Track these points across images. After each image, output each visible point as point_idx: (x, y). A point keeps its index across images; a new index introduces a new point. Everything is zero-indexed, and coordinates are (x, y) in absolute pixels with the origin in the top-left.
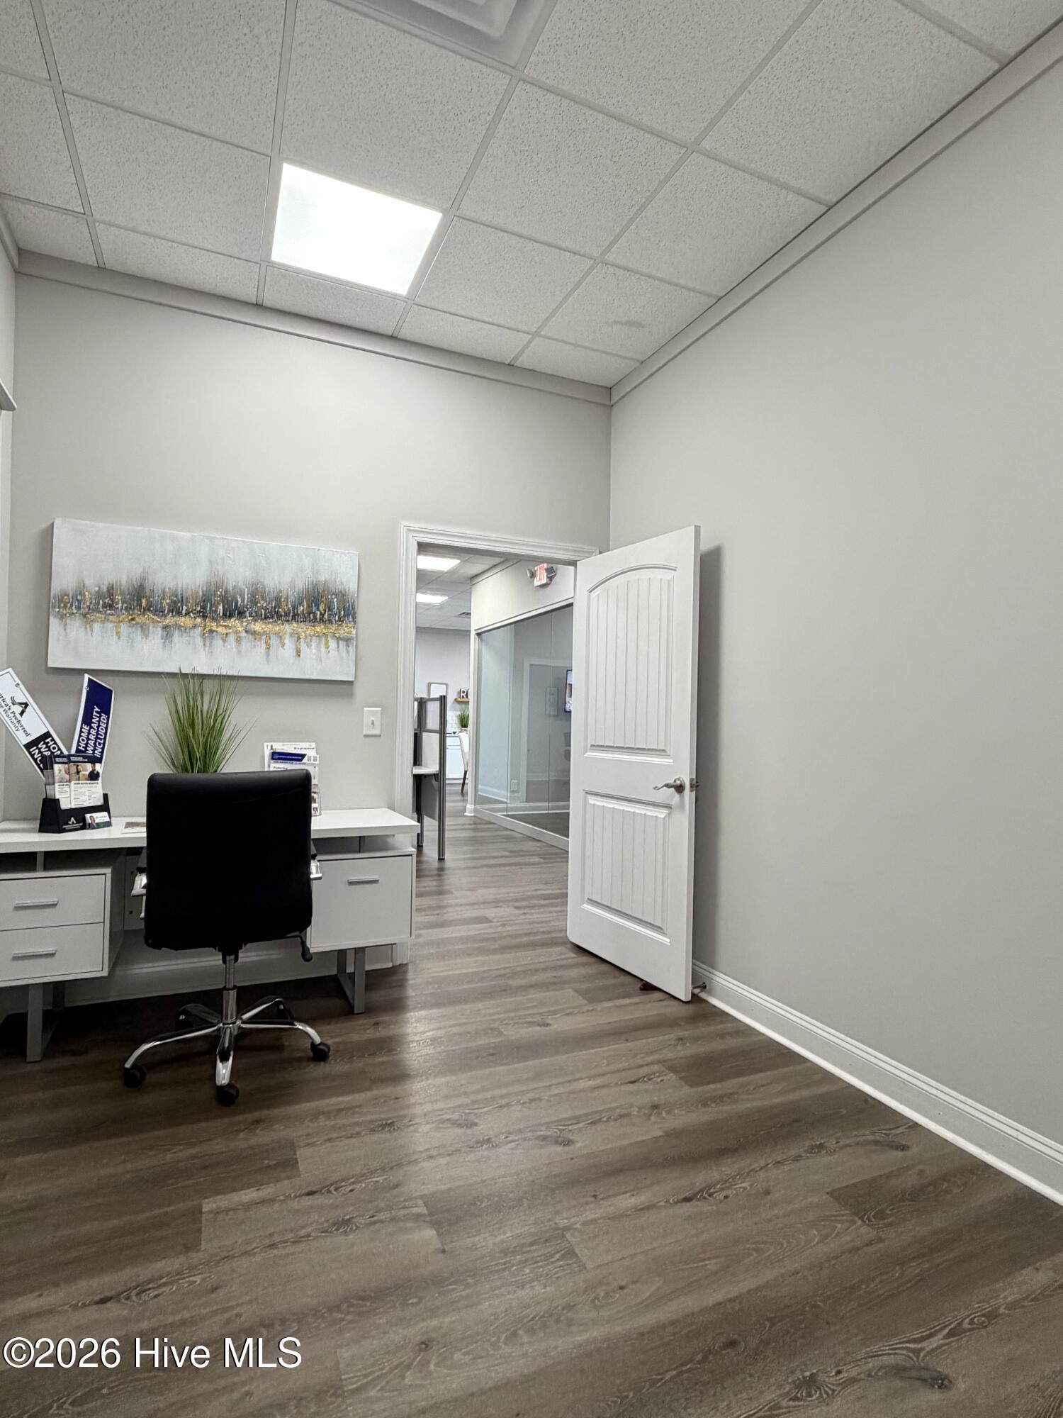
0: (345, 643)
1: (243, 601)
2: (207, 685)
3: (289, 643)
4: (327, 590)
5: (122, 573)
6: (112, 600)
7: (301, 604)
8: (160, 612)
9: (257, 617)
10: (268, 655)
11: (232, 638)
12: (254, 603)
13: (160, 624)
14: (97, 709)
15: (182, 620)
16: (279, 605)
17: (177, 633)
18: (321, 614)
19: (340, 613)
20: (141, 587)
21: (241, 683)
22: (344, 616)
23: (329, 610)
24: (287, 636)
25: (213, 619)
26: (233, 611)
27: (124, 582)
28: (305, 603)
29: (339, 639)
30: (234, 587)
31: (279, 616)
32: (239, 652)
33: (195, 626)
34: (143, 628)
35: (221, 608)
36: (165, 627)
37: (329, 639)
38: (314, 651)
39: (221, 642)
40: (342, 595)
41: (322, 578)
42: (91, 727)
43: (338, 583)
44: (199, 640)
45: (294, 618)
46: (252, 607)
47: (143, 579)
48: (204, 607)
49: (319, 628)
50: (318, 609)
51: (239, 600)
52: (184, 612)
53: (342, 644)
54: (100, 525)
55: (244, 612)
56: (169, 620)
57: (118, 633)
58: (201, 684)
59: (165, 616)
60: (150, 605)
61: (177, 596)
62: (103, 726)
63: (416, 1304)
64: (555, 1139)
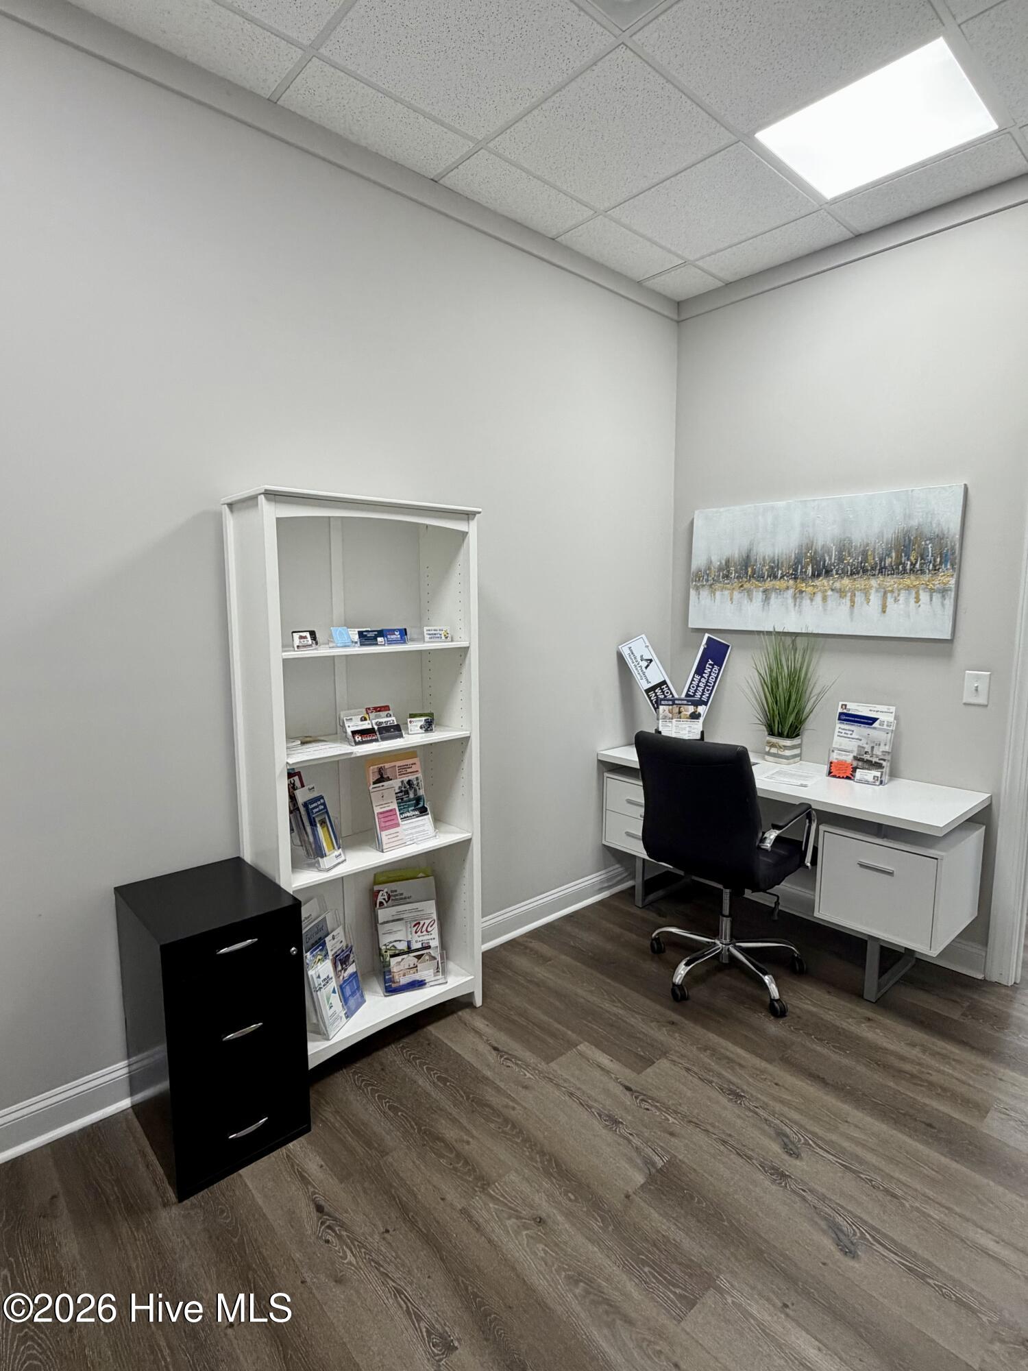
0: (939, 595)
1: (830, 559)
2: (799, 640)
3: (875, 598)
4: (920, 535)
5: (732, 549)
6: (728, 571)
7: (889, 555)
8: (761, 578)
9: (843, 573)
10: (852, 613)
11: (819, 598)
12: (841, 559)
13: (761, 589)
14: (710, 662)
15: (777, 583)
16: (865, 560)
17: (773, 595)
18: (912, 564)
19: (935, 560)
20: (748, 557)
21: (829, 640)
22: (941, 563)
23: (922, 559)
24: (873, 591)
25: (803, 580)
26: (822, 570)
27: (736, 556)
28: (894, 554)
29: (932, 591)
30: (823, 546)
31: (865, 571)
32: (825, 610)
33: (788, 588)
34: (749, 592)
35: (810, 568)
36: (765, 591)
37: (921, 592)
38: (902, 606)
39: (809, 601)
40: (939, 539)
41: (914, 523)
42: (702, 677)
43: (934, 526)
44: (790, 601)
45: (881, 572)
46: (838, 564)
47: (750, 551)
48: (796, 570)
49: (909, 580)
50: (908, 559)
51: (827, 558)
52: (779, 576)
53: (936, 597)
54: (722, 510)
55: (832, 570)
56: (769, 584)
57: (731, 599)
58: (793, 642)
59: (765, 581)
60: (754, 572)
61: (774, 563)
62: (714, 675)
63: (570, 1200)
64: (842, 1237)
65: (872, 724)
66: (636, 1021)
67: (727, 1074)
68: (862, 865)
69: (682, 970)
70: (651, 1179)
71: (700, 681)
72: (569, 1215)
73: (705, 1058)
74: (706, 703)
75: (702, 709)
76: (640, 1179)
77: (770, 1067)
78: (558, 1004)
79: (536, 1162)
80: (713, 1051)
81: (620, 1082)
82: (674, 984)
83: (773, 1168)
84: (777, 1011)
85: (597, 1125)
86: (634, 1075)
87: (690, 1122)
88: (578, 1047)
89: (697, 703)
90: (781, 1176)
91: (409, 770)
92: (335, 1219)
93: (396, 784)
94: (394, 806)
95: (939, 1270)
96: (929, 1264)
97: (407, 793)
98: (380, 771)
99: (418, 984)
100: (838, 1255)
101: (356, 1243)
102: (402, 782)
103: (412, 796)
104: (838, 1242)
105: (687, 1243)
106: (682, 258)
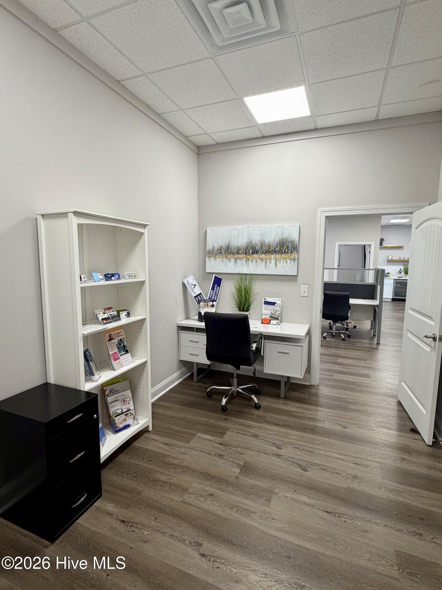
0: (293, 261)
1: (258, 248)
2: (247, 276)
3: (273, 262)
4: (287, 241)
5: (223, 243)
6: (221, 251)
7: (277, 247)
8: (233, 254)
9: (262, 253)
10: (266, 266)
11: (254, 261)
12: (261, 248)
13: (234, 258)
14: (216, 285)
15: (240, 256)
16: (270, 248)
17: (238, 260)
18: (284, 250)
19: (291, 249)
20: (228, 246)
21: (258, 276)
22: (293, 250)
23: (288, 248)
24: (272, 259)
25: (249, 255)
26: (255, 252)
27: (224, 245)
28: (279, 247)
29: (291, 259)
30: (255, 243)
31: (270, 252)
32: (257, 266)
33: (243, 258)
34: (229, 259)
35: (251, 251)
36: (235, 259)
37: (287, 260)
38: (282, 264)
39: (251, 263)
40: (292, 242)
41: (285, 236)
42: (214, 291)
43: (291, 238)
44: (244, 262)
45: (275, 253)
46: (261, 250)
47: (229, 243)
48: (246, 251)
49: (284, 256)
50: (283, 248)
51: (257, 247)
52: (240, 253)
53: (292, 261)
54: (218, 228)
55: (258, 252)
56: (236, 256)
57: (223, 261)
58: (246, 277)
59: (235, 255)
60: (231, 252)
61: (238, 248)
62: (218, 290)
63: (218, 485)
64: (302, 467)
65: (274, 305)
66: (212, 421)
67: (250, 430)
68: (279, 352)
69: (224, 401)
70: (241, 470)
71: (213, 293)
72: (220, 489)
73: (241, 427)
74: (216, 301)
75: (215, 303)
76: (238, 471)
77: (262, 425)
78: (181, 422)
79: (201, 477)
80: (244, 425)
81: (217, 443)
82: (222, 406)
83: (276, 454)
84: (257, 407)
85: (216, 459)
86: (221, 439)
87: (246, 448)
88: (197, 435)
89: (214, 301)
90: (279, 456)
91: (120, 335)
92: (132, 523)
93: (116, 341)
94: (116, 350)
95: (329, 467)
96: (326, 466)
97: (120, 344)
98: (110, 336)
99: (127, 427)
100: (304, 472)
101: (146, 527)
102: (118, 340)
103: (122, 345)
104: (302, 469)
105: (261, 484)
106: (205, 131)
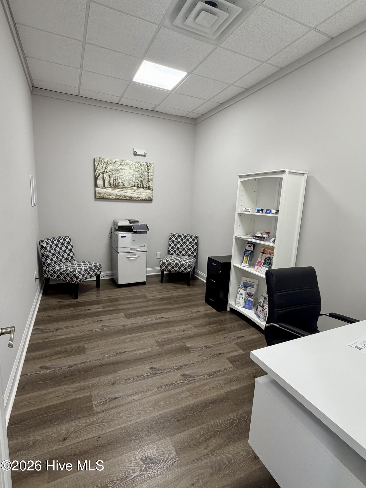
70: (187, 347)
81: (223, 353)
85: (207, 344)
87: (203, 360)
90: (178, 369)
91: (271, 254)
97: (268, 260)
98: (264, 250)
100: (152, 366)
104: (154, 368)
105: (168, 346)
